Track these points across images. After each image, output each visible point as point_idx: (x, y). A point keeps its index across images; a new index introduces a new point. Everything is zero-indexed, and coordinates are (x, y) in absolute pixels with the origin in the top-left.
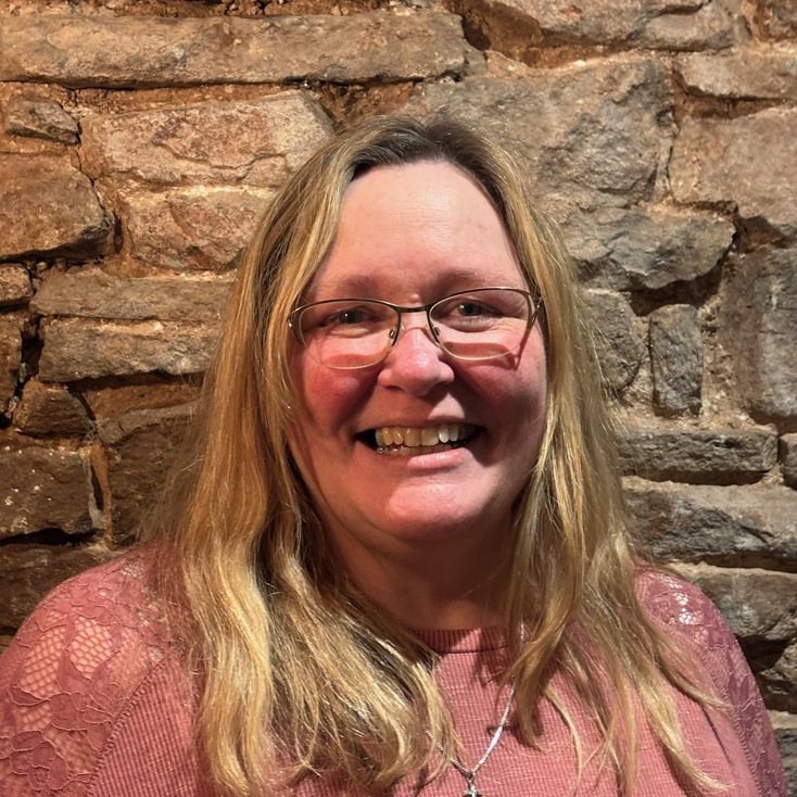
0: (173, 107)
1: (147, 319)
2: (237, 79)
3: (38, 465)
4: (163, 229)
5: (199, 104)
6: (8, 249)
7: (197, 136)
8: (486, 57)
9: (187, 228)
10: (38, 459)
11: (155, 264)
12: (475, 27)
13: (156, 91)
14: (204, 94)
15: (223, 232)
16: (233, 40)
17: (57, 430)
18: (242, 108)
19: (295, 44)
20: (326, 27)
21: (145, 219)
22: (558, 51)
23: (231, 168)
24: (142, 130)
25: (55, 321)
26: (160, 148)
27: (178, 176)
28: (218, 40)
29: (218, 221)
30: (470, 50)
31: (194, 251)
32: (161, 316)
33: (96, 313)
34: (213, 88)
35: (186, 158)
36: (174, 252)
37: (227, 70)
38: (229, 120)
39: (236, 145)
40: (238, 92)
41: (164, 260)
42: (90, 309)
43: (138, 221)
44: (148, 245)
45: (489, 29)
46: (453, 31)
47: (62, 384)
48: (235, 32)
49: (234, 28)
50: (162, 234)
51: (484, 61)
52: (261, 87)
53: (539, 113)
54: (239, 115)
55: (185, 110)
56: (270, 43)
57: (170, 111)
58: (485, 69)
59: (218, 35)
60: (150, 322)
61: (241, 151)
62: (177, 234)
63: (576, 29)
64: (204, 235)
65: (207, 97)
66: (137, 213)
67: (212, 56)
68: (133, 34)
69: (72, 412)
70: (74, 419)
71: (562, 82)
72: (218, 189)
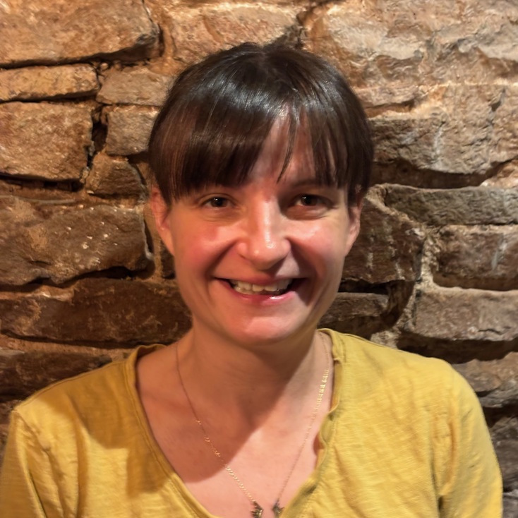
3: (107, 218)
6: (81, 52)
10: (106, 214)
17: (120, 192)
25: (117, 108)
33: (148, 102)
42: (144, 99)
47: (124, 157)
69: (132, 178)
70: (133, 184)
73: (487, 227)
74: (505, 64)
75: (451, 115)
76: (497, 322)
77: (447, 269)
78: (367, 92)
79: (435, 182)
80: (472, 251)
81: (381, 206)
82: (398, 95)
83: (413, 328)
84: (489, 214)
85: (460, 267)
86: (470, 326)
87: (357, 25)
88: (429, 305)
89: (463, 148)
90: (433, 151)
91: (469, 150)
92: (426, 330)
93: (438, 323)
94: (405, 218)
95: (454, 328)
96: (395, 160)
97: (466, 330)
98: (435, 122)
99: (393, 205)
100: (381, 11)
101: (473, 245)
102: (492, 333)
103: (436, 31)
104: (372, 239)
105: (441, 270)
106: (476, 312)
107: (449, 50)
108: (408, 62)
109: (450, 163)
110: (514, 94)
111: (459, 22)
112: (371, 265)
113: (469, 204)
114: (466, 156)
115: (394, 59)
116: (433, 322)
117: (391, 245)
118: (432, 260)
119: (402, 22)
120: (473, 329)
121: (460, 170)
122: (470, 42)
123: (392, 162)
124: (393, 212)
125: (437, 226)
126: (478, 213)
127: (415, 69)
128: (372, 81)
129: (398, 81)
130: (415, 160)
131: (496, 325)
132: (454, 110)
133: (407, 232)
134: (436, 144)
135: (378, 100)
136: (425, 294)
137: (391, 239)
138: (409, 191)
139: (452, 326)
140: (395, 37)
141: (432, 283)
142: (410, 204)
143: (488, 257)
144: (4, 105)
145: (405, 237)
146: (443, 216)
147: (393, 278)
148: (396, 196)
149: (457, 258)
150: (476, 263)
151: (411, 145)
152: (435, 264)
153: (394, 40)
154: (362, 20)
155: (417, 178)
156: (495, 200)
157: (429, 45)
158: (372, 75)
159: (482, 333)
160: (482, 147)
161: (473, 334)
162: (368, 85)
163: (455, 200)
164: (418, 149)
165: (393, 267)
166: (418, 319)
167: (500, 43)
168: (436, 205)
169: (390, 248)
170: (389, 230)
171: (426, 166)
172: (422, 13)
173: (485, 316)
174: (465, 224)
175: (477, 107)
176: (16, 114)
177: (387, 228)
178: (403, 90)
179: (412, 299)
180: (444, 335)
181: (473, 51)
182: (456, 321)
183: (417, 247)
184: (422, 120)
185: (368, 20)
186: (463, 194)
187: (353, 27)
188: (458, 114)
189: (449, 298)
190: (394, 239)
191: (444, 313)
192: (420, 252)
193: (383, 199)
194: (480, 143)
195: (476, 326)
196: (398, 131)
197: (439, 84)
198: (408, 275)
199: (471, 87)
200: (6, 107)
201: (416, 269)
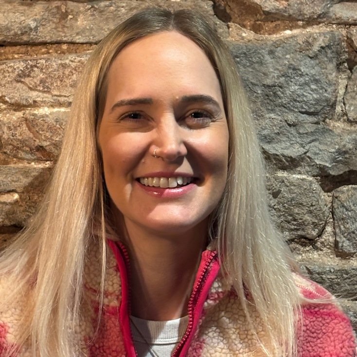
0: (29, 57)
1: (9, 192)
2: (69, 41)
4: (21, 135)
5: (45, 56)
7: (43, 76)
8: (229, 28)
9: (36, 134)
11: (15, 156)
12: (222, 8)
13: (18, 47)
14: (49, 50)
15: (59, 137)
16: (67, 16)
18: (72, 59)
19: (107, 19)
20: (127, 8)
21: (9, 128)
22: (274, 24)
23: (65, 96)
24: (9, 73)
26: (20, 84)
27: (31, 101)
28: (58, 16)
29: (56, 130)
30: (218, 23)
31: (40, 149)
32: (18, 190)
34: (54, 46)
35: (37, 90)
36: (28, 149)
37: (63, 35)
38: (64, 66)
39: (68, 82)
40: (70, 48)
41: (21, 154)
43: (5, 129)
44: (10, 144)
45: (231, 9)
46: (207, 12)
48: (69, 11)
49: (68, 9)
50: (20, 138)
51: (227, 30)
52: (85, 45)
53: (261, 63)
54: (71, 63)
55: (37, 60)
56: (91, 18)
57: (27, 61)
58: (228, 35)
59: (58, 13)
60: (12, 193)
61: (71, 86)
62: (30, 138)
63: (285, 11)
64: (47, 139)
65: (51, 51)
66: (5, 124)
67: (54, 26)
68: (4, 12)
71: (276, 45)
72: (56, 110)
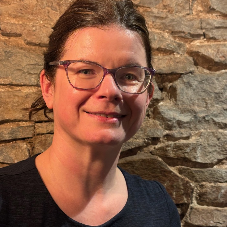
73: (216, 183)
74: (222, 124)
75: (203, 142)
76: (220, 219)
77: (202, 199)
78: (173, 133)
79: (197, 166)
80: (211, 192)
81: (178, 174)
82: (184, 134)
83: (189, 221)
84: (217, 178)
85: (207, 198)
86: (210, 221)
87: (170, 109)
88: (196, 212)
89: (208, 154)
90: (197, 155)
91: (209, 155)
92: (194, 222)
93: (199, 219)
94: (187, 179)
95: (205, 222)
96: (183, 157)
97: (209, 222)
98: (198, 144)
99: (182, 174)
100: (178, 105)
101: (212, 190)
102: (219, 224)
103: (198, 112)
104: (175, 187)
105: (200, 199)
106: (213, 215)
107: (202, 119)
108: (187, 122)
109: (203, 159)
110: (225, 135)
111: (206, 109)
112: (174, 196)
113: (210, 175)
114: (208, 157)
115: (183, 122)
116: (197, 219)
117: (182, 189)
118: (196, 195)
119: (185, 109)
120: (212, 222)
121: (206, 162)
122: (209, 116)
123: (182, 158)
124: (183, 177)
125: (198, 182)
126: (213, 178)
127: (190, 125)
128: (175, 129)
129: (184, 129)
130: (190, 158)
131: (220, 221)
132: (204, 140)
133: (188, 185)
134: (198, 152)
135: (177, 136)
136: (194, 208)
137: (182, 187)
138: (188, 169)
139: (204, 221)
140: (183, 114)
141: (196, 204)
142: (189, 174)
143: (217, 195)
144: (45, 135)
145: (187, 186)
146: (200, 179)
147: (183, 202)
148: (184, 171)
149: (206, 195)
150: (212, 197)
151: (189, 152)
152: (197, 197)
153: (182, 115)
154: (171, 108)
155: (190, 164)
156: (219, 173)
157: (195, 117)
158: (175, 127)
159: (215, 224)
160: (214, 153)
161: (212, 224)
162: (173, 130)
163: (205, 173)
164: (191, 154)
165: (183, 198)
166: (192, 218)
167: (220, 117)
168: (198, 174)
169: (182, 190)
170: (181, 183)
171: (194, 160)
172: (193, 106)
173: (216, 217)
174: (208, 182)
175: (212, 139)
176: (49, 139)
177: (180, 183)
178: (186, 132)
179: (189, 210)
180: (201, 224)
181: (211, 119)
182: (206, 219)
183: (191, 190)
184: (193, 144)
185: (174, 108)
186: (208, 171)
187: (168, 110)
188: (205, 142)
189: (203, 210)
190: (183, 187)
191: (201, 216)
192: (192, 192)
193: (178, 172)
194: (213, 152)
195: (213, 221)
196: (184, 147)
197: (199, 130)
198: (188, 201)
199: (210, 132)
200: (45, 136)
201: (191, 198)
